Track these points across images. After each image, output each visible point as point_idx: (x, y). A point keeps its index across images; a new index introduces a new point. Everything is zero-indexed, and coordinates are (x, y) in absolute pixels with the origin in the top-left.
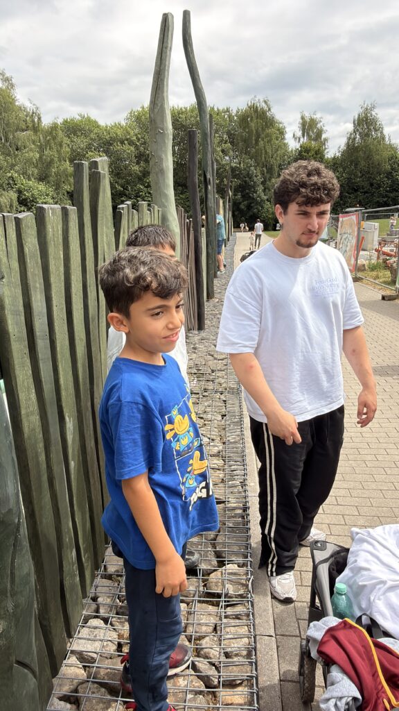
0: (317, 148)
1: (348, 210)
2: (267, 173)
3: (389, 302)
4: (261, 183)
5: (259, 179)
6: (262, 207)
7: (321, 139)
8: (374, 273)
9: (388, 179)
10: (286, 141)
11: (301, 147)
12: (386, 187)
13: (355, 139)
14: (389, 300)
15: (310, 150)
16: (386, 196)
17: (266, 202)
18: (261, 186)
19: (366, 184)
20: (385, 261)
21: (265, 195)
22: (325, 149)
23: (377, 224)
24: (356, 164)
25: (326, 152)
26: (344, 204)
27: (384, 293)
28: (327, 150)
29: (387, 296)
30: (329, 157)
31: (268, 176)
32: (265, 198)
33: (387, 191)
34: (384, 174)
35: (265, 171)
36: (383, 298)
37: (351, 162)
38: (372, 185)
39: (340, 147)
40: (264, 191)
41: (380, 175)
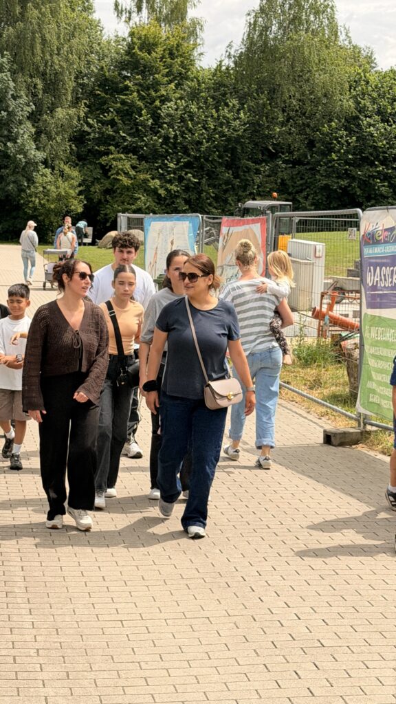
0: (173, 42)
1: (250, 203)
2: (45, 91)
3: (341, 449)
4: (28, 118)
5: (22, 106)
6: (30, 180)
7: (183, 19)
8: (311, 372)
9: (350, 132)
10: (95, 16)
11: (132, 34)
12: (347, 152)
13: (266, 28)
14: (342, 444)
15: (155, 45)
16: (347, 175)
17: (41, 167)
18: (29, 124)
19: (298, 142)
20: (337, 341)
21: (38, 148)
22: (195, 45)
23: (320, 246)
24: (273, 91)
25: (195, 53)
26: (245, 188)
27: (330, 427)
28: (200, 49)
29: (335, 434)
30: (206, 67)
31: (48, 100)
32: (40, 155)
33: (347, 163)
34: (339, 118)
35: (40, 85)
36: (328, 439)
37: (261, 84)
38: (311, 144)
39: (230, 46)
40: (36, 137)
41: (331, 120)
